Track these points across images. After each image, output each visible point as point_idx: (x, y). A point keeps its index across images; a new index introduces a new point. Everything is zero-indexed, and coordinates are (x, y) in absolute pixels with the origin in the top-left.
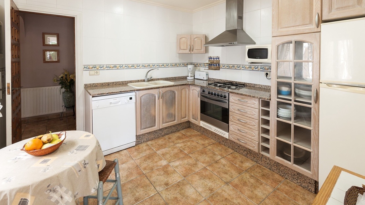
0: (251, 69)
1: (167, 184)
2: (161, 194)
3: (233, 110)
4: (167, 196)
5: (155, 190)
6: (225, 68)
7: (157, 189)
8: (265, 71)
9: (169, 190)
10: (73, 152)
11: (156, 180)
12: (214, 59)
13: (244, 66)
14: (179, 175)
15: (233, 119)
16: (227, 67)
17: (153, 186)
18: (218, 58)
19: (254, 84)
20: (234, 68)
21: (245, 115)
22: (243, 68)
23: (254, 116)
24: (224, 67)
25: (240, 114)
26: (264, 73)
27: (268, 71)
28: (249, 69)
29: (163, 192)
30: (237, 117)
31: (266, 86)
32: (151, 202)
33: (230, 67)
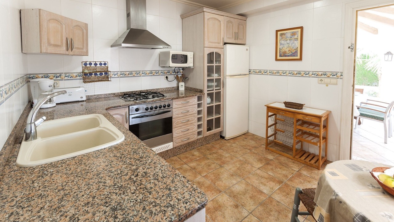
0: (152, 74)
1: (235, 206)
2: (252, 210)
3: (177, 116)
4: (251, 204)
5: (249, 216)
6: (118, 77)
7: (247, 215)
8: (165, 75)
9: (243, 204)
10: (367, 170)
11: (234, 218)
12: (96, 64)
13: (144, 72)
14: (219, 197)
15: (176, 125)
16: (121, 76)
17: (243, 220)
18: (105, 64)
19: (157, 89)
20: (132, 75)
21: (188, 115)
22: (143, 75)
23: (194, 111)
24: (116, 76)
25: (184, 115)
26: (164, 77)
27: (167, 75)
28: (150, 74)
29: (248, 208)
30: (180, 120)
31: (167, 88)
32: (265, 218)
33: (125, 75)
